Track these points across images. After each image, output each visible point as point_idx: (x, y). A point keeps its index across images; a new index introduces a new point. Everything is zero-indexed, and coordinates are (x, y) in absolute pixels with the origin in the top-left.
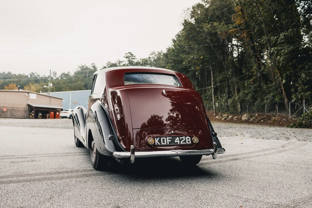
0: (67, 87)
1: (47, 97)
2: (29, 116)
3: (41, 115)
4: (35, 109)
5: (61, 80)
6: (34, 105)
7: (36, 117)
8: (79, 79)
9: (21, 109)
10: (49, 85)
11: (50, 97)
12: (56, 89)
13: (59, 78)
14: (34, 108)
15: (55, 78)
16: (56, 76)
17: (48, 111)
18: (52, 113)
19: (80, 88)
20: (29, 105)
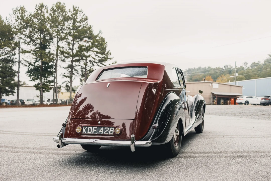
0: (256, 76)
1: (228, 86)
2: (213, 102)
3: (223, 101)
4: (217, 97)
5: (251, 69)
6: (216, 93)
7: (219, 103)
8: (268, 67)
9: (206, 97)
10: (235, 75)
11: (230, 85)
12: (246, 78)
13: (249, 67)
14: (216, 95)
15: (246, 68)
16: (247, 66)
17: (229, 98)
18: (232, 99)
19: (269, 75)
20: (212, 94)
